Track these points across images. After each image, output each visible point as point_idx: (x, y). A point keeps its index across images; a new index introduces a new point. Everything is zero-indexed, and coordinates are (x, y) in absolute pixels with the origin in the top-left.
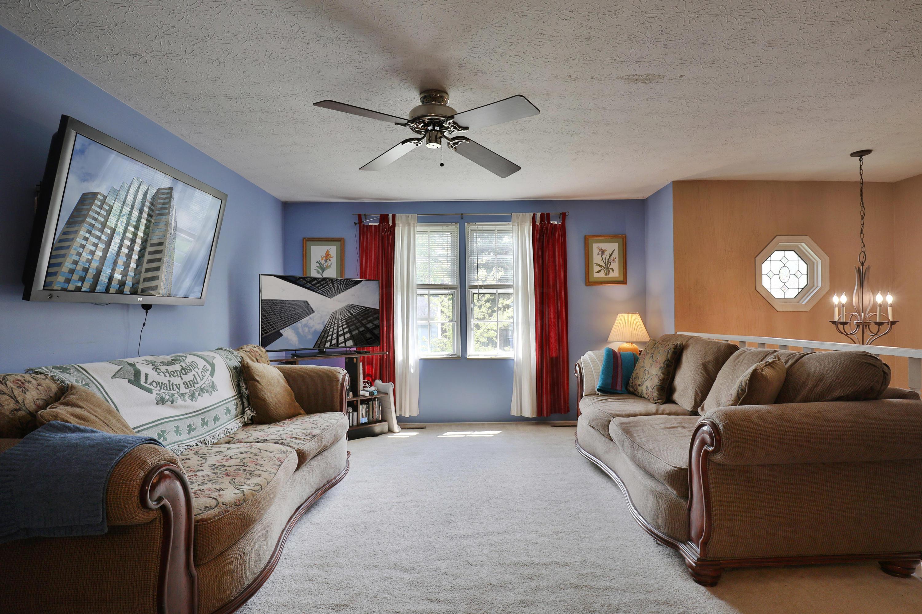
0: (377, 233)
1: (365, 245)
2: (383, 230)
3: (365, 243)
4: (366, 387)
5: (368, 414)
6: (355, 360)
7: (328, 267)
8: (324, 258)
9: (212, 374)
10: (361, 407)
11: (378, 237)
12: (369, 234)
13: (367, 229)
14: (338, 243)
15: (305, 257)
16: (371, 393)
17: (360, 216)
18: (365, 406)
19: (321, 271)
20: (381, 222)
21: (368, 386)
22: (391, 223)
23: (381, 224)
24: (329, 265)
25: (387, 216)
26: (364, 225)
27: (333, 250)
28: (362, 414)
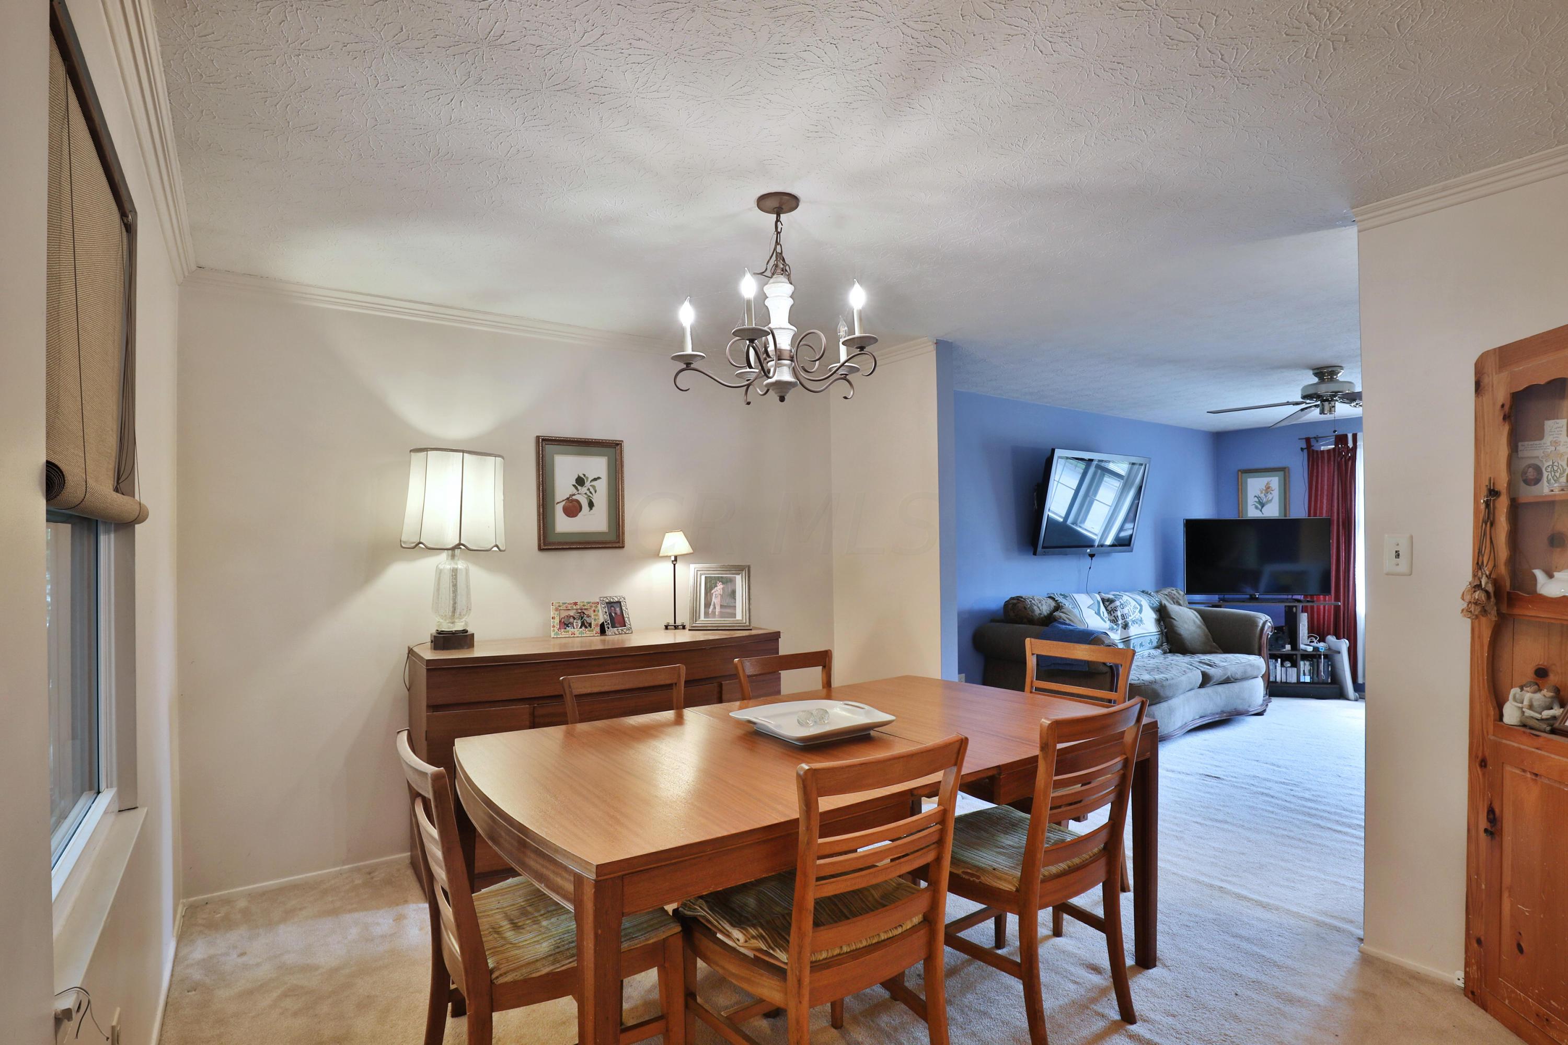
0: (1332, 458)
1: (1315, 474)
2: (1340, 453)
3: (1315, 471)
4: (1313, 642)
5: (1311, 674)
6: (1294, 609)
7: (1270, 501)
8: (1264, 492)
9: (1140, 611)
10: (1302, 663)
11: (1332, 463)
12: (1320, 461)
13: (1317, 454)
14: (1282, 473)
15: (1240, 492)
16: (1316, 649)
17: (1308, 440)
18: (1307, 663)
19: (1260, 507)
20: (1336, 444)
21: (1315, 641)
22: (1350, 445)
23: (1337, 447)
24: (1270, 499)
25: (1346, 436)
26: (1313, 450)
27: (1275, 481)
28: (1304, 671)
